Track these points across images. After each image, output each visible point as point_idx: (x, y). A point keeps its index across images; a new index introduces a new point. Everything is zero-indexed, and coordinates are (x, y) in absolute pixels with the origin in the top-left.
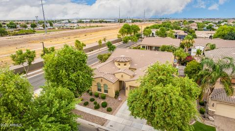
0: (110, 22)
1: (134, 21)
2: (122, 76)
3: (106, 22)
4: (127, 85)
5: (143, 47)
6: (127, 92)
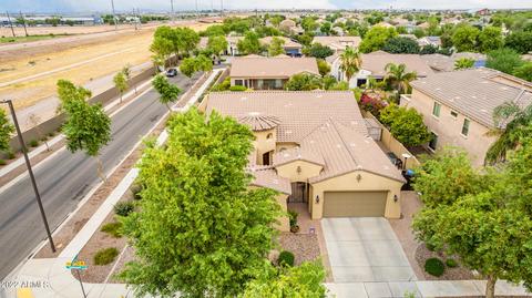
0: (81, 23)
1: (148, 19)
2: (299, 170)
3: (71, 23)
4: (317, 191)
5: (239, 83)
6: (317, 209)
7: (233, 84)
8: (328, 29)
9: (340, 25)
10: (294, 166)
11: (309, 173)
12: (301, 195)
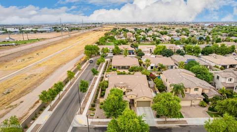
2: (132, 97)
4: (135, 101)
5: (114, 67)
6: (135, 105)
7: (112, 68)
8: (145, 38)
9: (150, 36)
10: (130, 96)
11: (134, 97)
12: (132, 102)
